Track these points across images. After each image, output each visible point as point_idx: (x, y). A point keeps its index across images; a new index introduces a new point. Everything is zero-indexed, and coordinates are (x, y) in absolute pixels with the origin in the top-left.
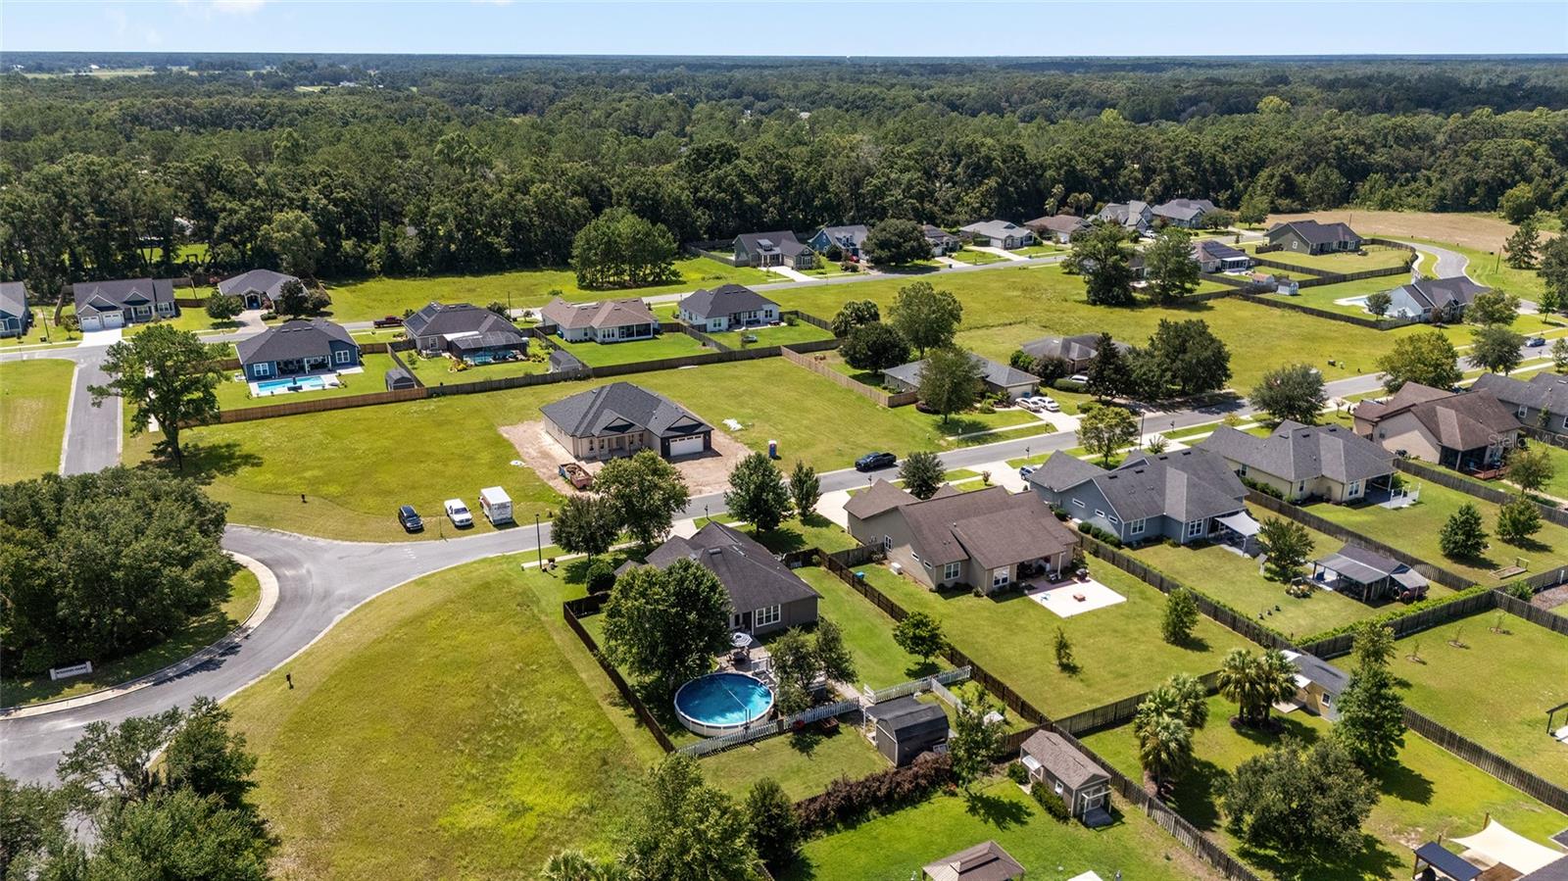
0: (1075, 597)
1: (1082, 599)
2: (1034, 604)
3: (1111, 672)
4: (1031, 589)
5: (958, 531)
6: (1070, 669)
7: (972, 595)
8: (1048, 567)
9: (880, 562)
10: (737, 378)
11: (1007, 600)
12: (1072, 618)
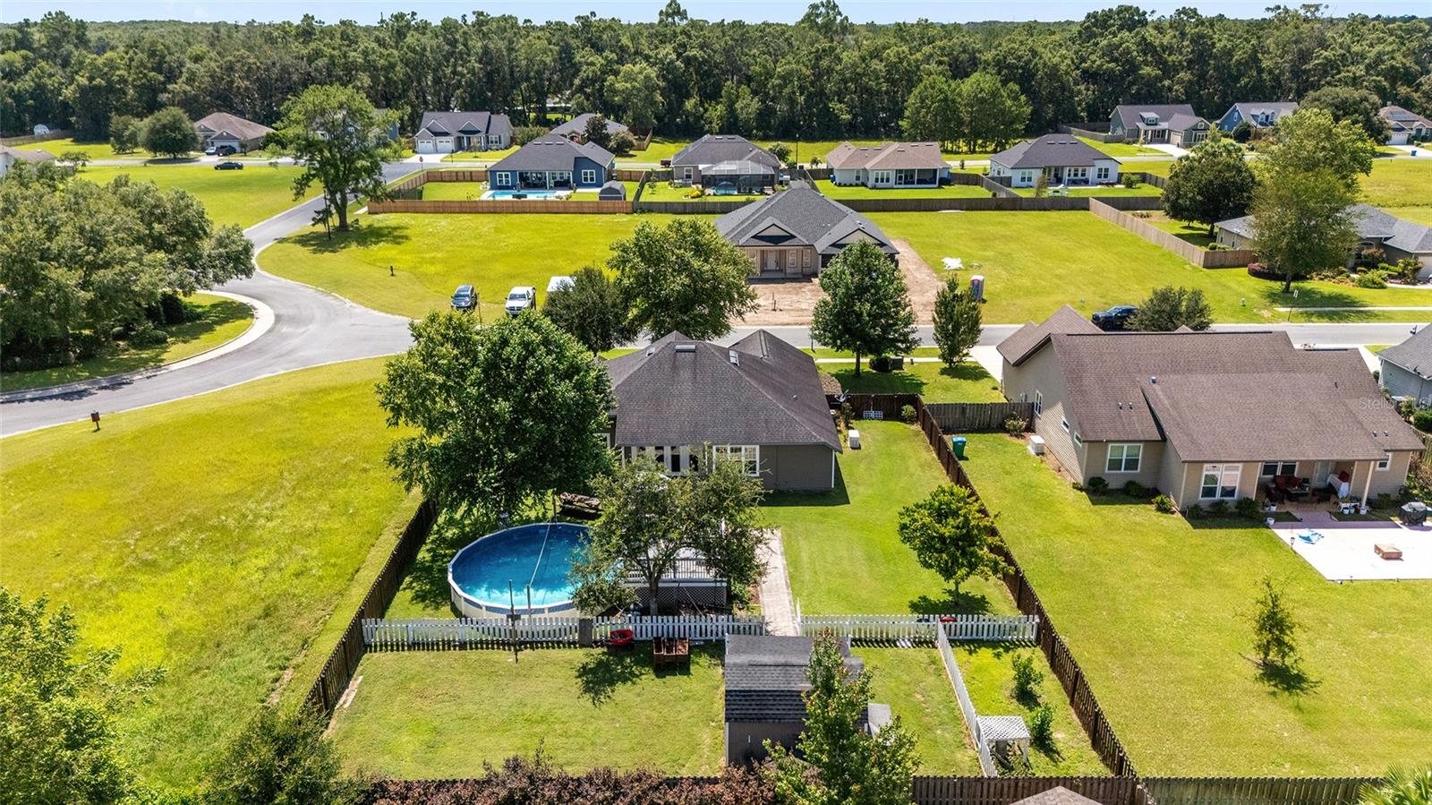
0: (1377, 549)
1: (1395, 556)
2: (1277, 543)
3: (1388, 710)
4: (1287, 519)
5: (1159, 394)
6: (1283, 678)
7: (1153, 507)
8: (1344, 489)
9: (1017, 433)
10: (1005, 224)
11: (1220, 527)
12: (1349, 585)
